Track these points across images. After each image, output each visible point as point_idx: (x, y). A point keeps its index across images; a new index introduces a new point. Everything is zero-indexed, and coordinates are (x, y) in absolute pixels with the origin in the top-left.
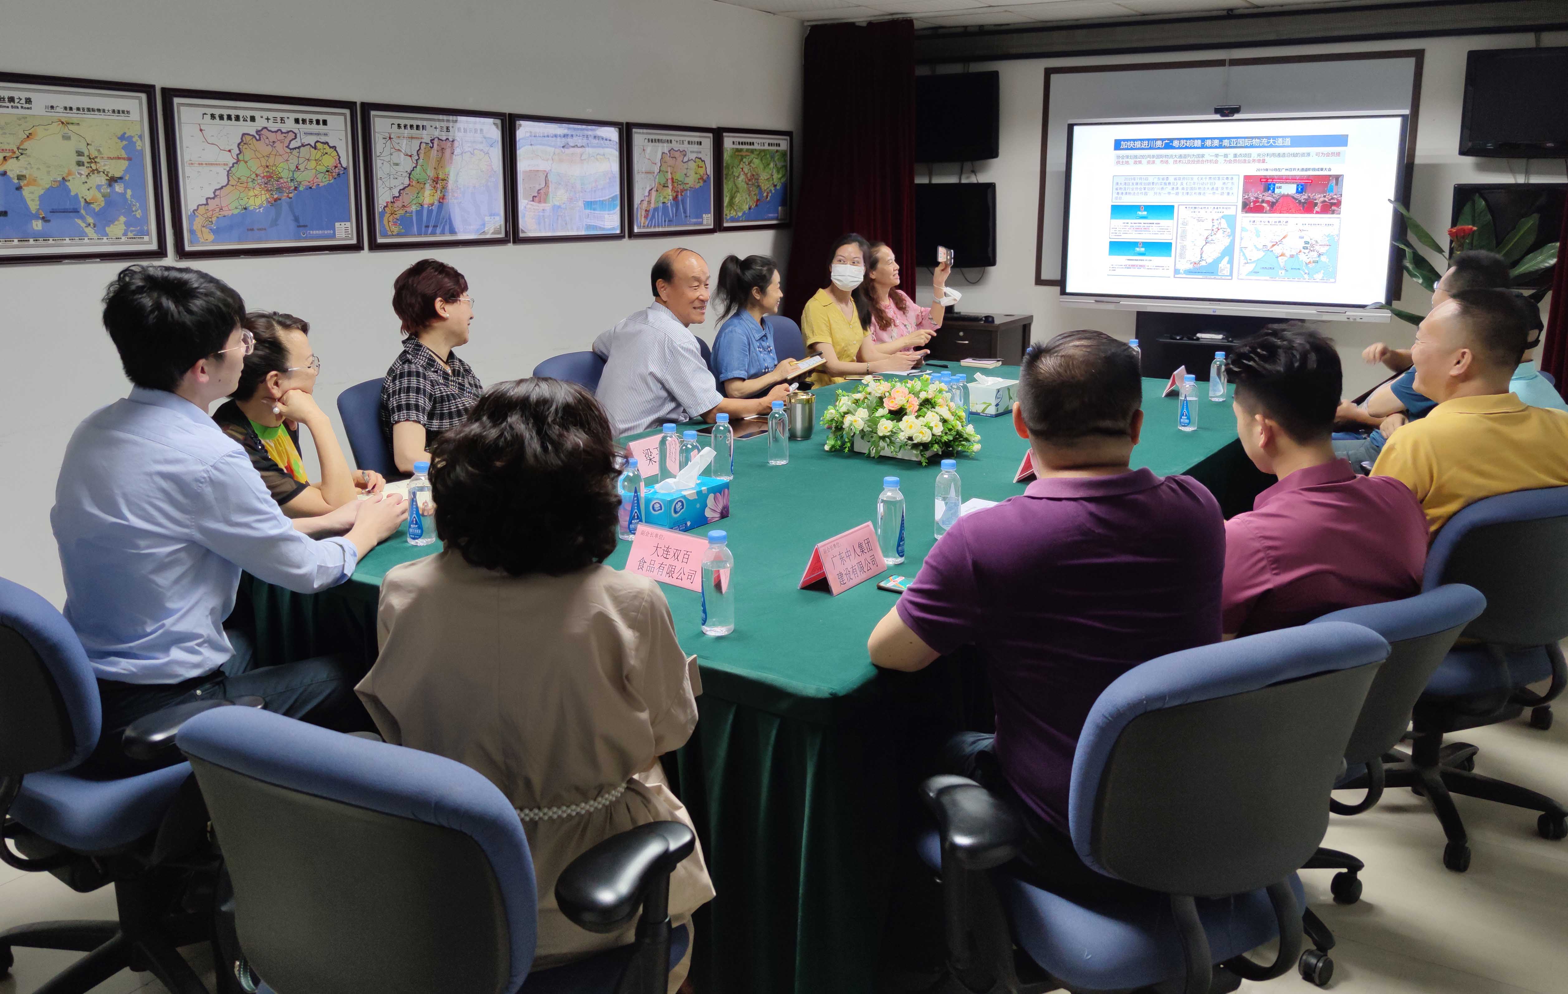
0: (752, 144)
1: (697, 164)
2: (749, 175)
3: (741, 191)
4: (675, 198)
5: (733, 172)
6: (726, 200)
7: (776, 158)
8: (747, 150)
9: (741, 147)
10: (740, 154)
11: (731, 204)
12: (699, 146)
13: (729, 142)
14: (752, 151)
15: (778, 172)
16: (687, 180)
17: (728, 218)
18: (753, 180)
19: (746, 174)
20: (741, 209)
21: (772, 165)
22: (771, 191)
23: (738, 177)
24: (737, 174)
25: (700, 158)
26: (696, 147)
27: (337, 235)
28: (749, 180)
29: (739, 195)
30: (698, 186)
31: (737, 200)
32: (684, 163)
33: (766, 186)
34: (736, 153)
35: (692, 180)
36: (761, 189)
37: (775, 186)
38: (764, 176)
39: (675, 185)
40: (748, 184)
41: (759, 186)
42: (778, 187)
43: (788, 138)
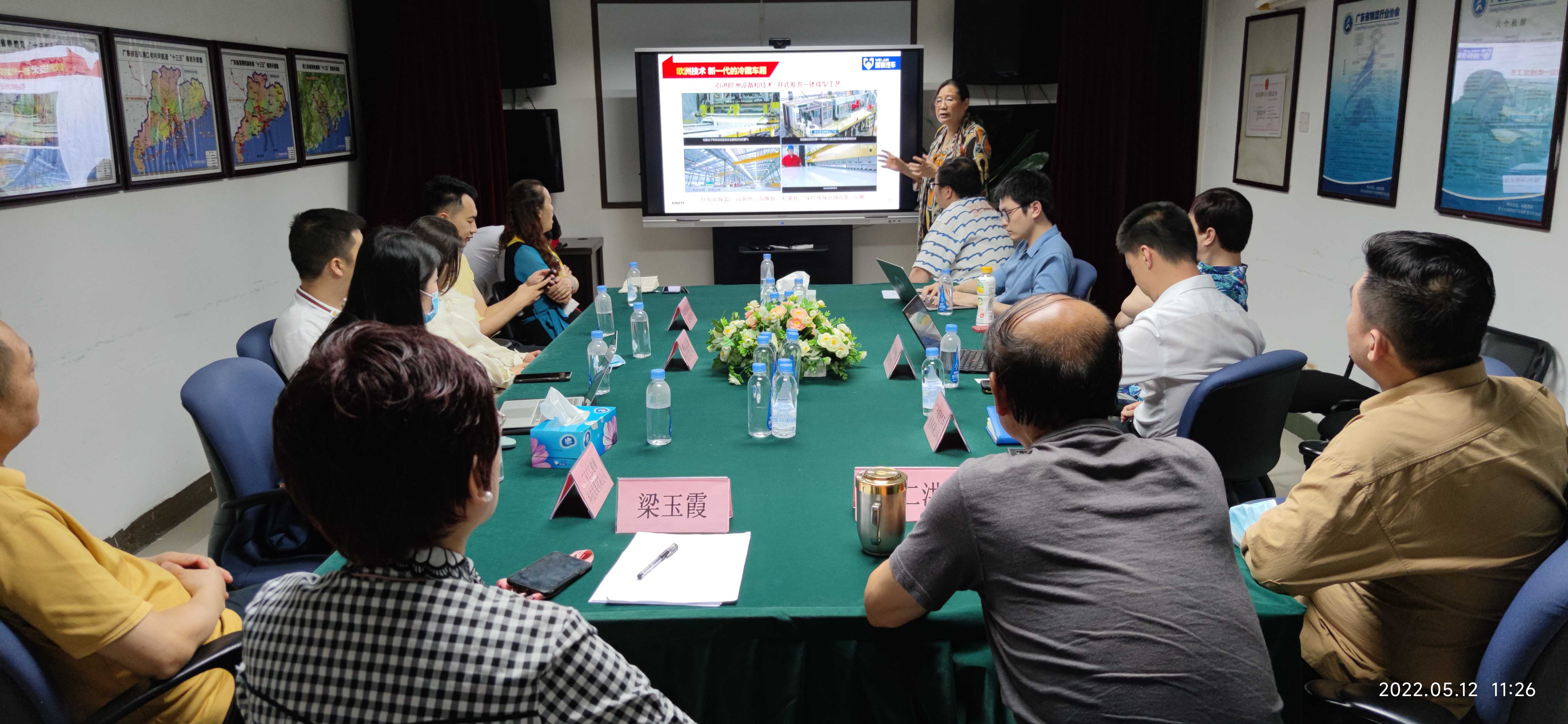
0: (317, 67)
1: (276, 90)
2: (319, 101)
3: (315, 120)
4: (263, 130)
5: (306, 99)
6: (305, 130)
7: (338, 83)
8: (316, 74)
9: (309, 70)
10: (310, 78)
11: (309, 134)
12: (276, 70)
13: (300, 65)
14: (319, 75)
15: (341, 99)
16: (271, 109)
17: (308, 150)
18: (323, 106)
19: (317, 101)
20: (317, 140)
21: (335, 92)
22: (337, 119)
23: (311, 105)
24: (309, 101)
25: (279, 83)
26: (272, 71)
28: (320, 108)
29: (314, 125)
30: (280, 115)
31: (313, 130)
32: (267, 88)
33: (333, 114)
34: (307, 78)
35: (274, 109)
36: (329, 117)
37: (340, 114)
38: (331, 104)
39: (262, 113)
40: (319, 113)
41: (328, 114)
42: (343, 116)
43: (344, 61)
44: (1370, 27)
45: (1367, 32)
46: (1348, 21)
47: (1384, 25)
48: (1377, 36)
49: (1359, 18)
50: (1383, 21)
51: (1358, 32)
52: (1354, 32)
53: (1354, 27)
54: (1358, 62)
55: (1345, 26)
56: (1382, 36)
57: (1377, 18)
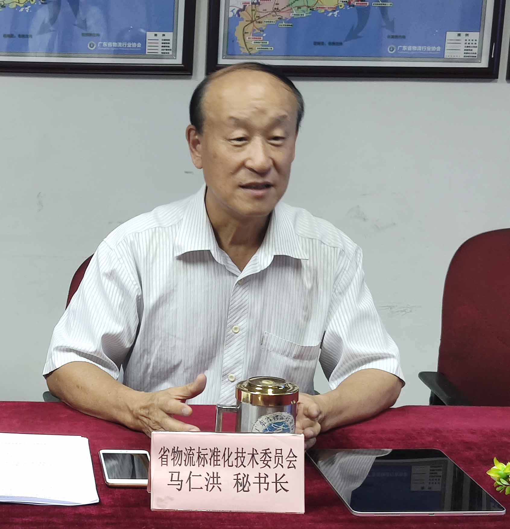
27: (147, 51)
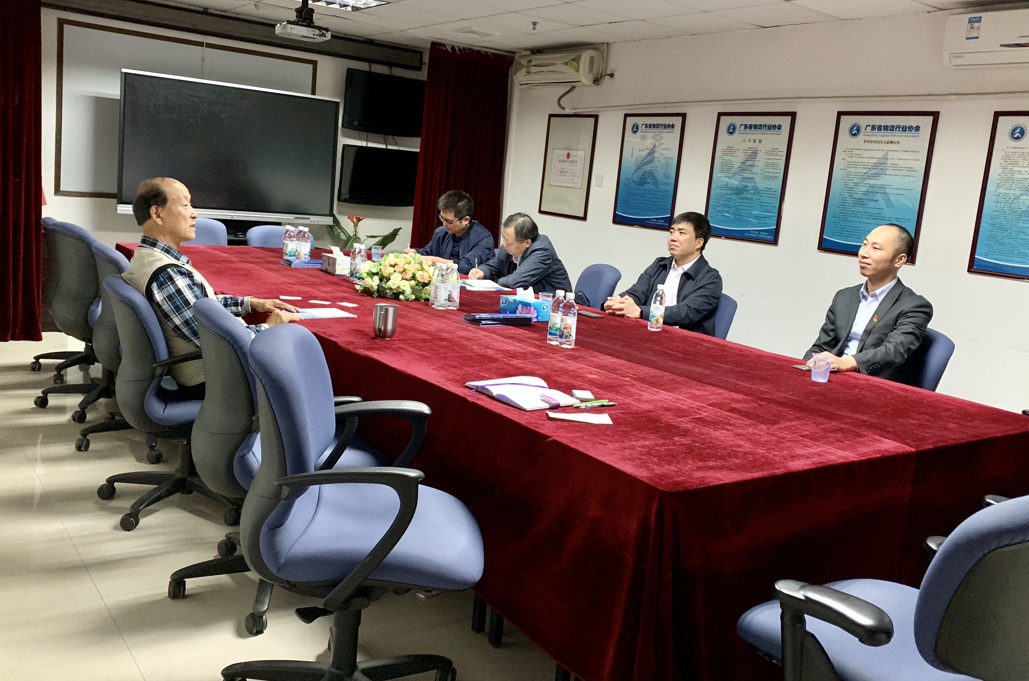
44: (652, 132)
45: (650, 135)
46: (635, 127)
47: (662, 132)
48: (658, 138)
49: (644, 126)
50: (662, 130)
51: (643, 134)
52: (639, 133)
53: (639, 131)
54: (643, 151)
55: (633, 129)
56: (662, 138)
57: (658, 128)
